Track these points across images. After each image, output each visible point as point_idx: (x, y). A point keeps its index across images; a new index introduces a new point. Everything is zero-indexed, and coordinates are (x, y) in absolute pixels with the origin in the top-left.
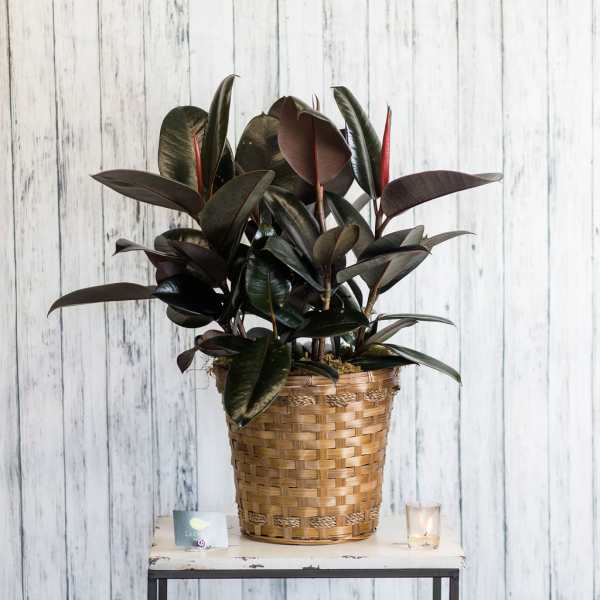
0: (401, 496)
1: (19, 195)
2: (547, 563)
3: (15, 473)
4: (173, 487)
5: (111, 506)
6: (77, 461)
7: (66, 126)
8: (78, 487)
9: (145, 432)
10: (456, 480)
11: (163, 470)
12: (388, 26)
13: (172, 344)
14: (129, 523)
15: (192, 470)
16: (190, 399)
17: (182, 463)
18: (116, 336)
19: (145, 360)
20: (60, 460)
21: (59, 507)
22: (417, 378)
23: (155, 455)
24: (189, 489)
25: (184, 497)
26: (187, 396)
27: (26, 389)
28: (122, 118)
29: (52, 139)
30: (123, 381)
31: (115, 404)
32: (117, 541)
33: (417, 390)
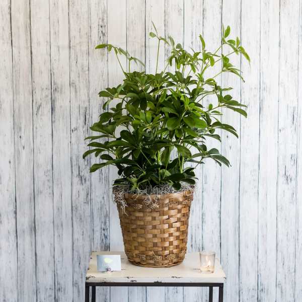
0: (195, 241)
1: (35, 113)
2: (257, 270)
3: (33, 230)
4: (99, 236)
5: (73, 244)
6: (59, 225)
7: (55, 84)
8: (59, 236)
9: (88, 213)
10: (219, 235)
11: (95, 229)
12: (192, 43)
13: (99, 176)
14: (81, 252)
15: (107, 229)
16: (107, 200)
17: (103, 226)
18: (76, 172)
19: (88, 183)
20: (52, 224)
21: (51, 244)
22: (203, 192)
23: (92, 222)
24: (106, 237)
25: (104, 240)
26: (105, 198)
27: (38, 195)
28: (79, 81)
29: (49, 89)
30: (79, 192)
31: (75, 201)
32: (76, 259)
33: (203, 196)
